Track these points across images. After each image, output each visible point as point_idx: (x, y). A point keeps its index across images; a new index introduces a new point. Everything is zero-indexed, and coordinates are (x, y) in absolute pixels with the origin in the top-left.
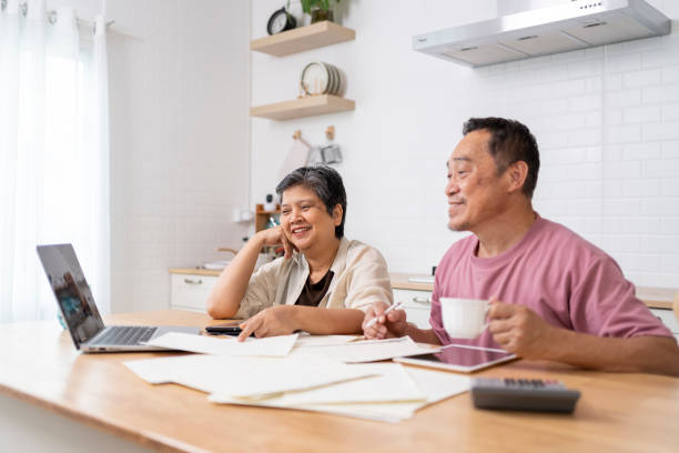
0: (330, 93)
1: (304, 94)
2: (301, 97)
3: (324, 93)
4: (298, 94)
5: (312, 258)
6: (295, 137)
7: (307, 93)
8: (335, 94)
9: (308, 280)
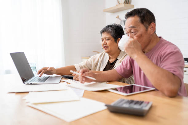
0: (126, 3)
1: (118, 4)
2: (117, 5)
3: (124, 3)
4: (116, 4)
5: (111, 55)
6: (117, 18)
7: (119, 4)
8: (128, 3)
9: (108, 62)
